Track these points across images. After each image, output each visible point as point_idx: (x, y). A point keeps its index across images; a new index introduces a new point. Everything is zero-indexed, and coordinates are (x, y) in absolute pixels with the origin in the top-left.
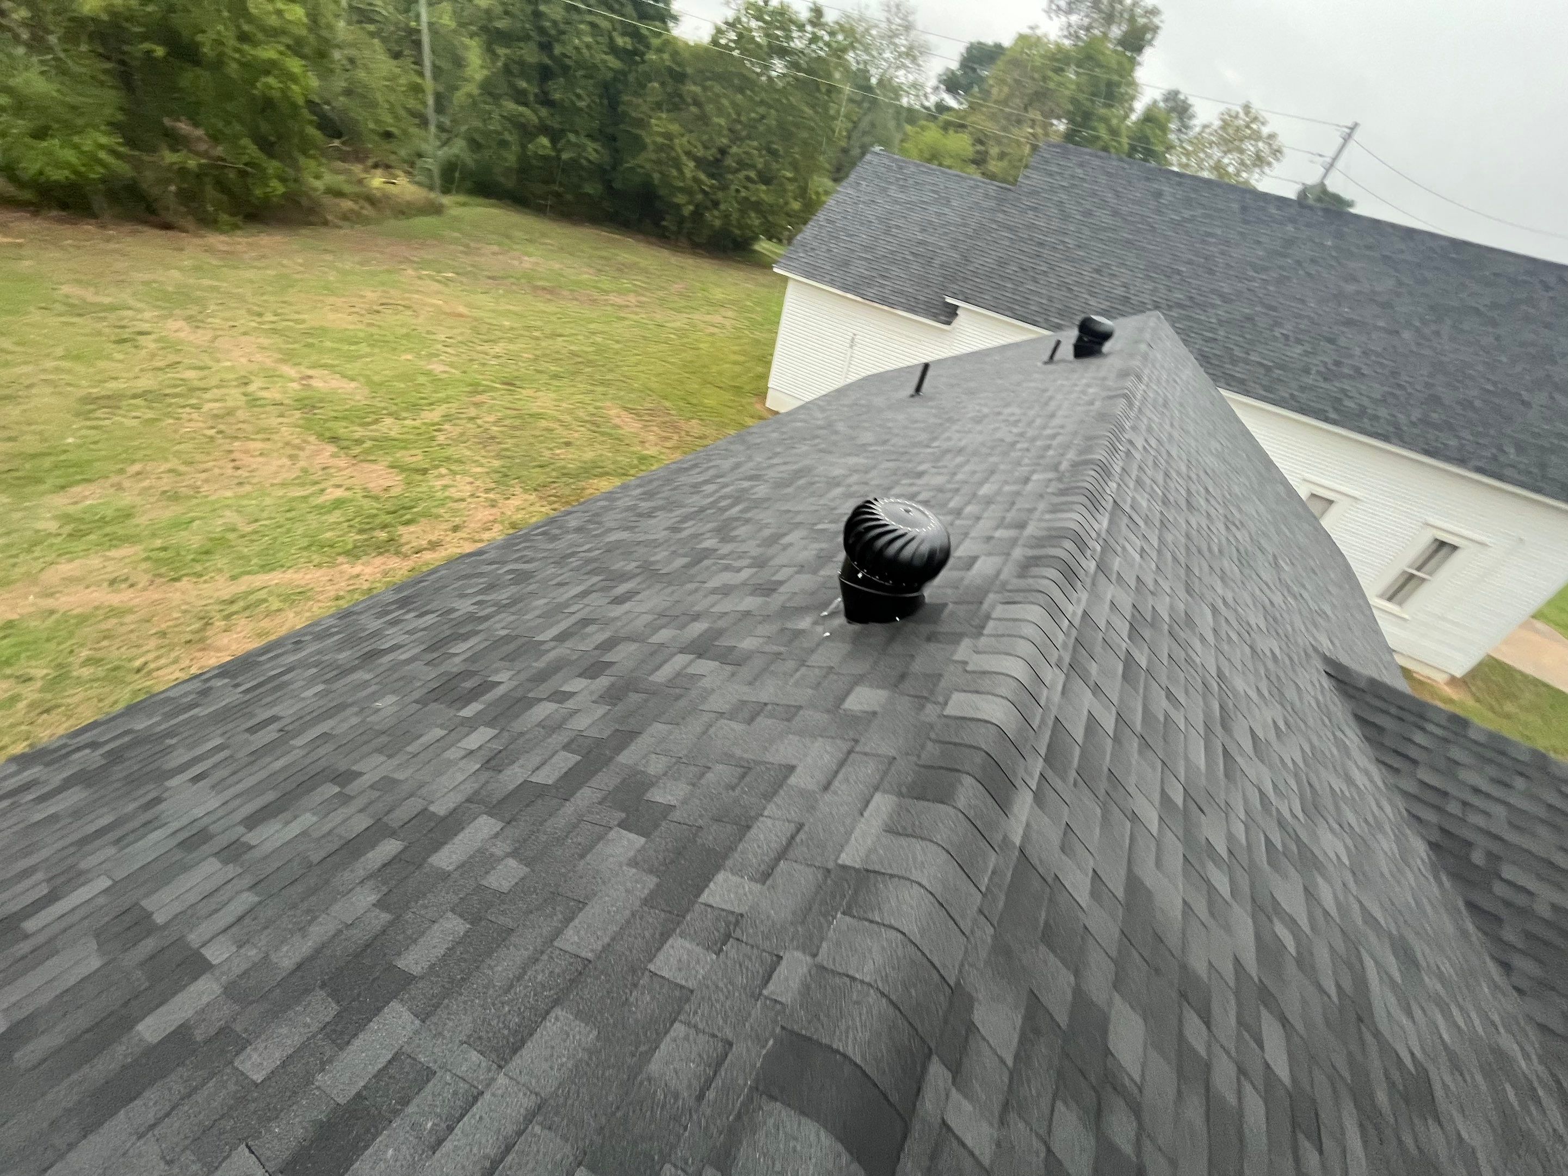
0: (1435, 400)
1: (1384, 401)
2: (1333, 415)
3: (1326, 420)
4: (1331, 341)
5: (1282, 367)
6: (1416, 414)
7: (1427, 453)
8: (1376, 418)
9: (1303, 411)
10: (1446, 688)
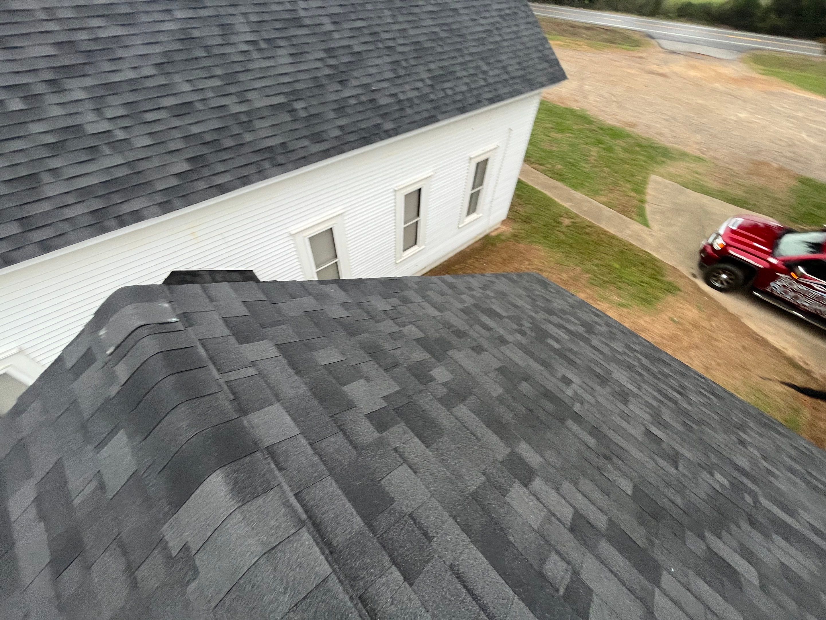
0: (419, 48)
1: (397, 77)
5: (297, 96)
8: (411, 102)
10: (504, 228)
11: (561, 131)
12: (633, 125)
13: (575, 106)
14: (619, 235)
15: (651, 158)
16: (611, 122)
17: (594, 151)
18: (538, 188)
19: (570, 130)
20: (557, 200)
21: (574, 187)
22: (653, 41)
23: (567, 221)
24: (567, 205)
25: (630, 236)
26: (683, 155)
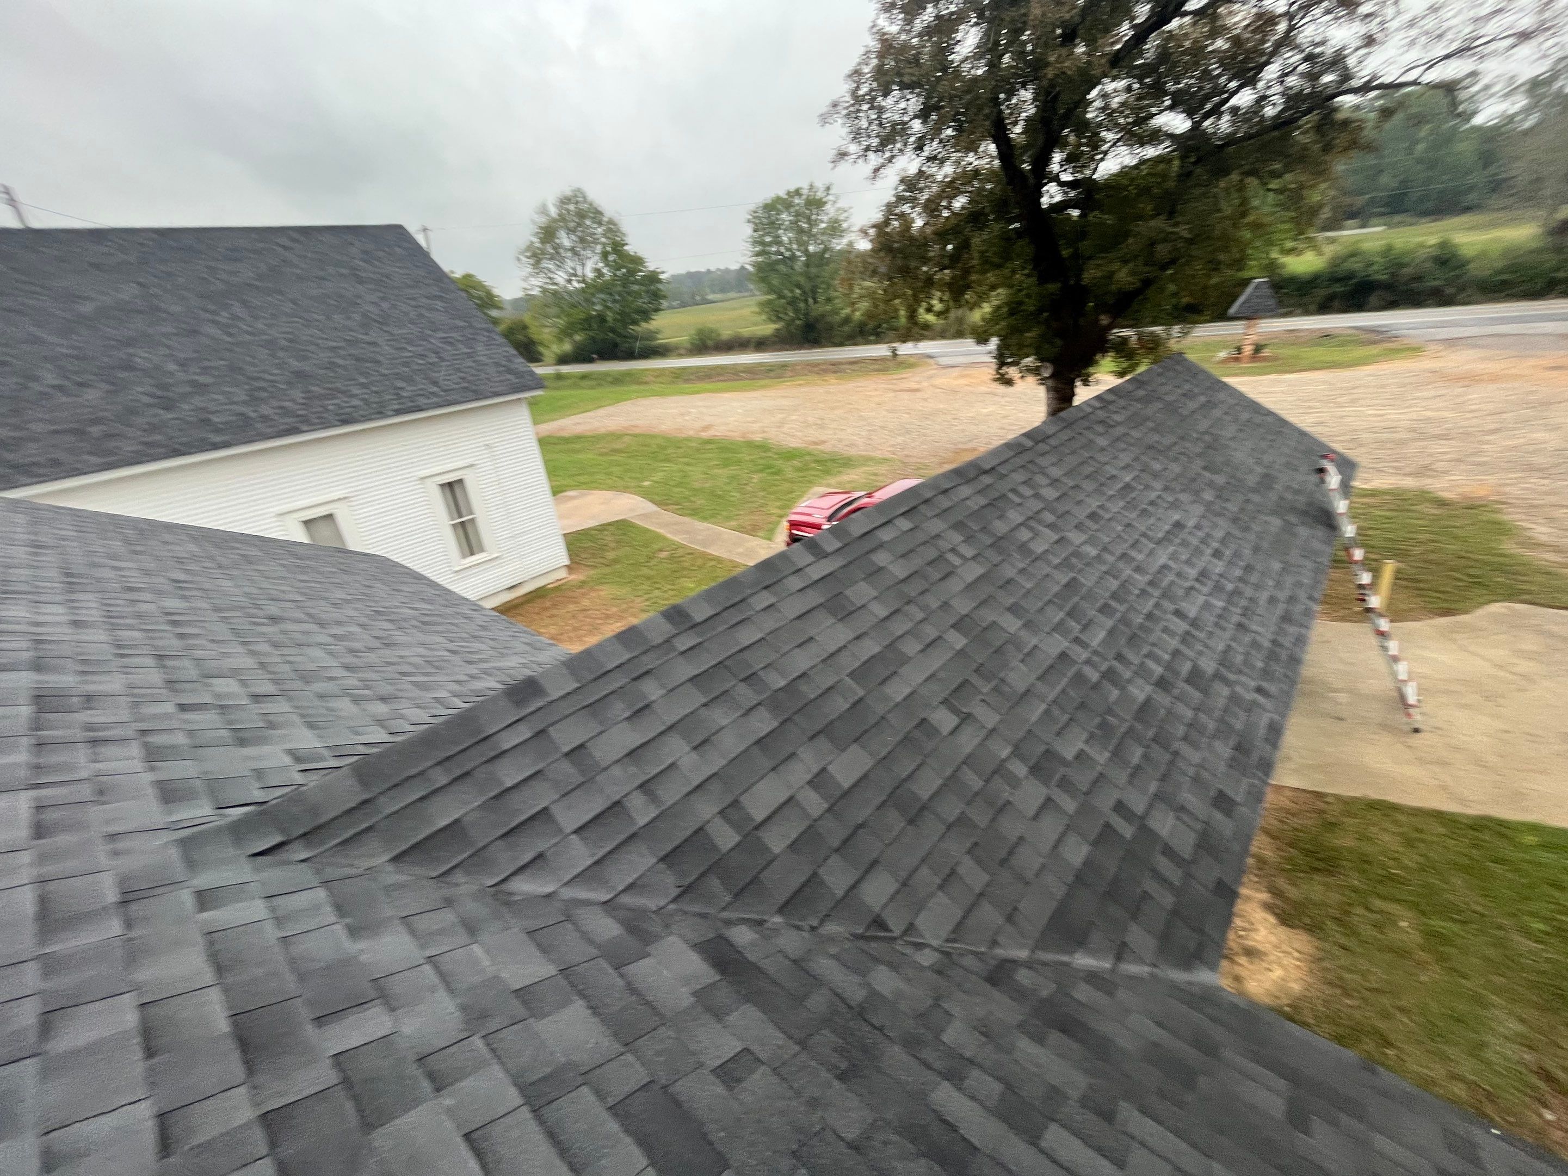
0: (300, 375)
1: (253, 400)
2: (218, 439)
3: (216, 447)
4: (128, 366)
5: (96, 421)
6: (297, 394)
7: (345, 422)
8: (265, 418)
9: (177, 453)
10: (573, 577)
11: (725, 466)
12: (824, 442)
13: (758, 438)
14: (724, 555)
15: (827, 472)
16: (794, 443)
17: (756, 478)
18: (652, 528)
19: (739, 462)
20: (669, 536)
21: (704, 519)
22: (931, 361)
23: (663, 555)
24: (678, 538)
25: (739, 554)
26: (868, 460)
